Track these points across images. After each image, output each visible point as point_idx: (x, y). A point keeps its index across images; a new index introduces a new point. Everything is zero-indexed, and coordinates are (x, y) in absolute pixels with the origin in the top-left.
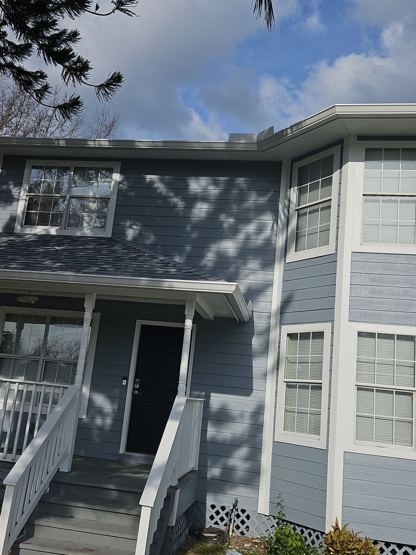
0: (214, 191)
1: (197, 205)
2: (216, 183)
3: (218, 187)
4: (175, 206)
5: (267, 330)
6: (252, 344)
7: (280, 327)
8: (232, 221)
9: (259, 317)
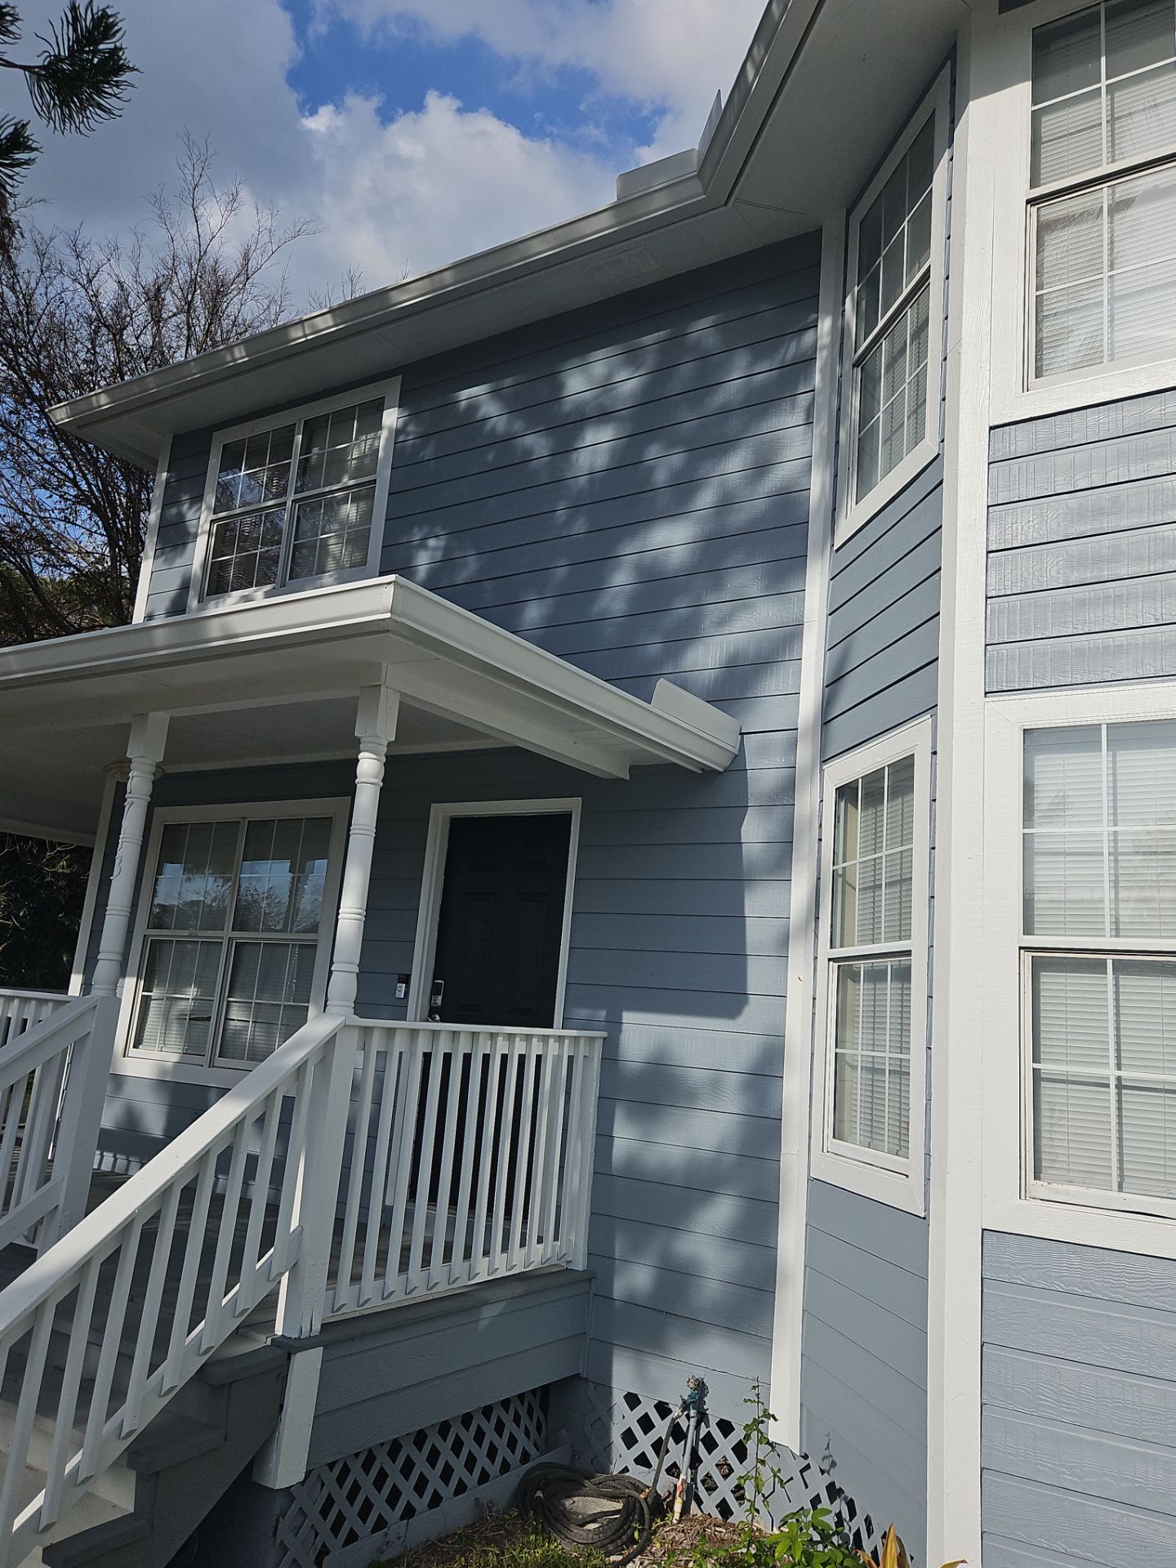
0: (630, 385)
1: (583, 438)
2: (632, 357)
3: (638, 368)
4: (526, 459)
5: (788, 789)
6: (742, 841)
7: (822, 771)
8: (677, 460)
9: (763, 750)
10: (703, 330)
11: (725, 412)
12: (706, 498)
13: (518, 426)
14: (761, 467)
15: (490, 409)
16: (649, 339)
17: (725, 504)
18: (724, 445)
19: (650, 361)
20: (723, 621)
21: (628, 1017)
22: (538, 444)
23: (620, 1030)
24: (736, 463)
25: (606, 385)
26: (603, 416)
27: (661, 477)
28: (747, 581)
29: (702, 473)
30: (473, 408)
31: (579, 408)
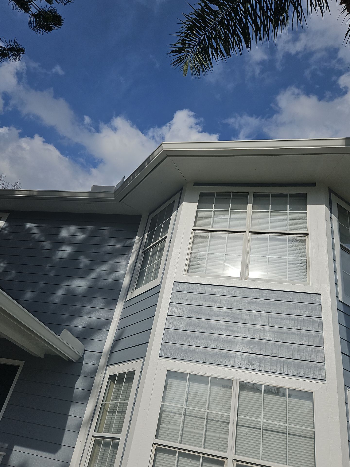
0: (80, 237)
1: (62, 248)
2: (83, 231)
3: (84, 234)
4: (42, 248)
5: (94, 372)
6: (75, 388)
7: (106, 368)
8: (88, 262)
9: (90, 357)
10: (105, 230)
11: (105, 253)
12: (93, 275)
13: (43, 238)
14: (111, 271)
15: (35, 231)
16: (89, 227)
17: (98, 278)
18: (103, 262)
19: (88, 233)
20: (89, 313)
21: (16, 448)
22: (47, 245)
23: (11, 453)
24: (104, 268)
25: (73, 235)
26: (69, 243)
27: (82, 265)
28: (99, 303)
29: (94, 268)
30: (30, 229)
31: (63, 239)
